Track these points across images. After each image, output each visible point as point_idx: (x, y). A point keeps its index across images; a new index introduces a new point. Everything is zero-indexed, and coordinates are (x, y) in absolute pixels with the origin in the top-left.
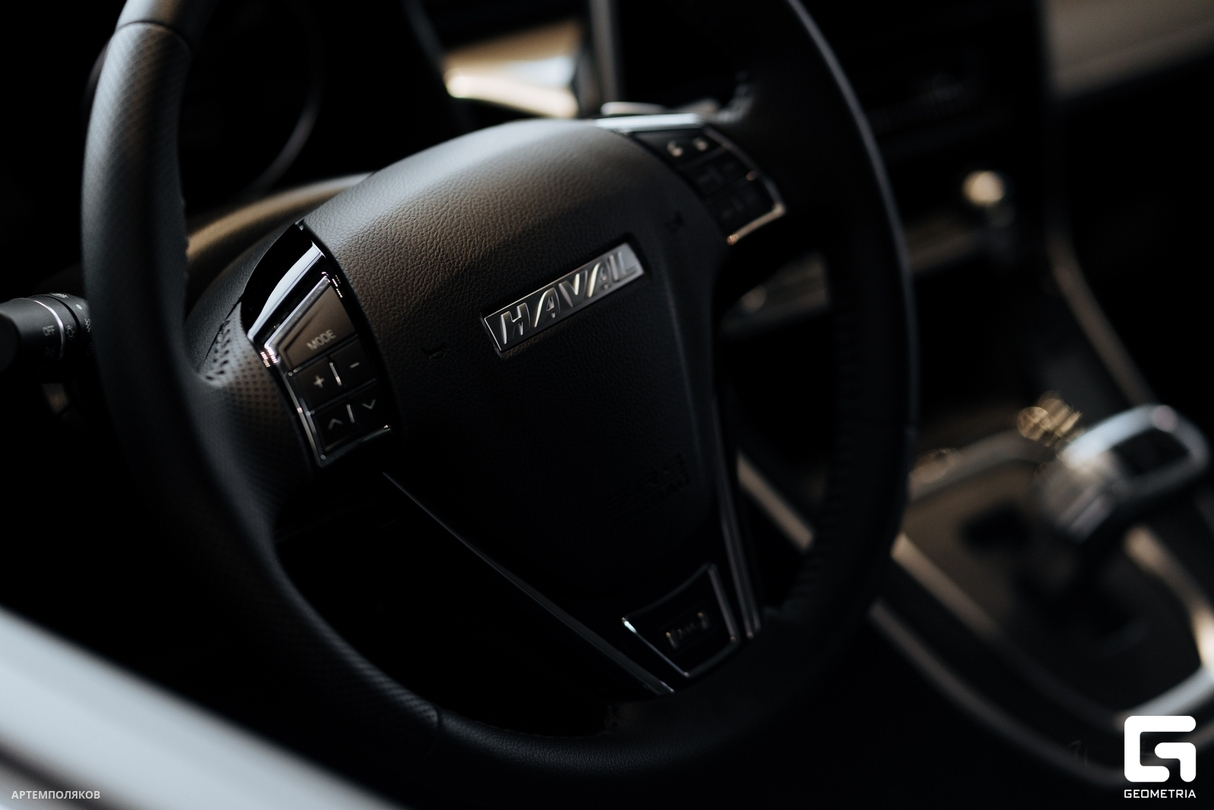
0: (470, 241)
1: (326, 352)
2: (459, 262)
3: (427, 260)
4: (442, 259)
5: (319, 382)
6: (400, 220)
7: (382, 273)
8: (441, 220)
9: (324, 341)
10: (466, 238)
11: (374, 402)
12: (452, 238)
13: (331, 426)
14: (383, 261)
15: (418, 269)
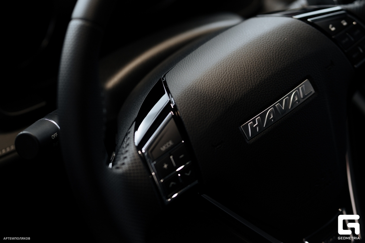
0: (235, 91)
1: (169, 151)
2: (230, 102)
3: (215, 102)
4: (222, 101)
5: (166, 166)
6: (205, 81)
7: (195, 111)
8: (223, 81)
9: (168, 146)
10: (234, 89)
11: (190, 172)
12: (227, 90)
13: (171, 185)
14: (196, 104)
15: (211, 107)
